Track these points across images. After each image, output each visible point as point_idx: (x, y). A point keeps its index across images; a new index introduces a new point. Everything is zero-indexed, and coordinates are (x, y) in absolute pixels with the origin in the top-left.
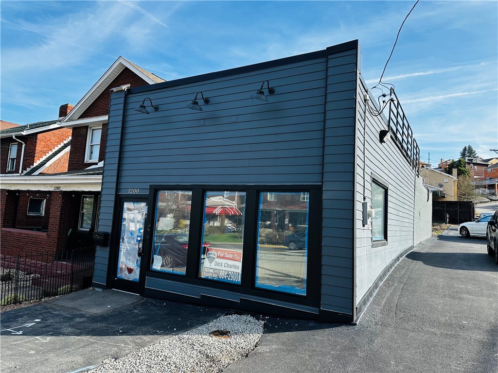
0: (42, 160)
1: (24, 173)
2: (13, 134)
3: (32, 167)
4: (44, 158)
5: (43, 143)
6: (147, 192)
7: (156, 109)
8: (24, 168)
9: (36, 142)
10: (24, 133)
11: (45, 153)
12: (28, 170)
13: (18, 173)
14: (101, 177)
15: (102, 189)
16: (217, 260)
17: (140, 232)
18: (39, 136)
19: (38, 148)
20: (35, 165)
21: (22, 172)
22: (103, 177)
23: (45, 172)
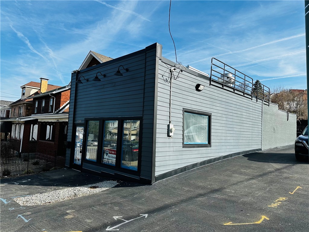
0: (64, 105)
1: (55, 113)
2: (49, 93)
3: (59, 109)
4: (65, 104)
5: (64, 97)
6: (83, 122)
7: (88, 80)
8: (55, 110)
9: (61, 97)
10: (54, 92)
11: (65, 102)
12: (57, 111)
13: (53, 113)
14: (68, 115)
15: (68, 120)
16: (109, 154)
17: (82, 141)
18: (62, 93)
19: (62, 100)
20: (61, 108)
21: (54, 112)
22: (69, 115)
23: (66, 111)
